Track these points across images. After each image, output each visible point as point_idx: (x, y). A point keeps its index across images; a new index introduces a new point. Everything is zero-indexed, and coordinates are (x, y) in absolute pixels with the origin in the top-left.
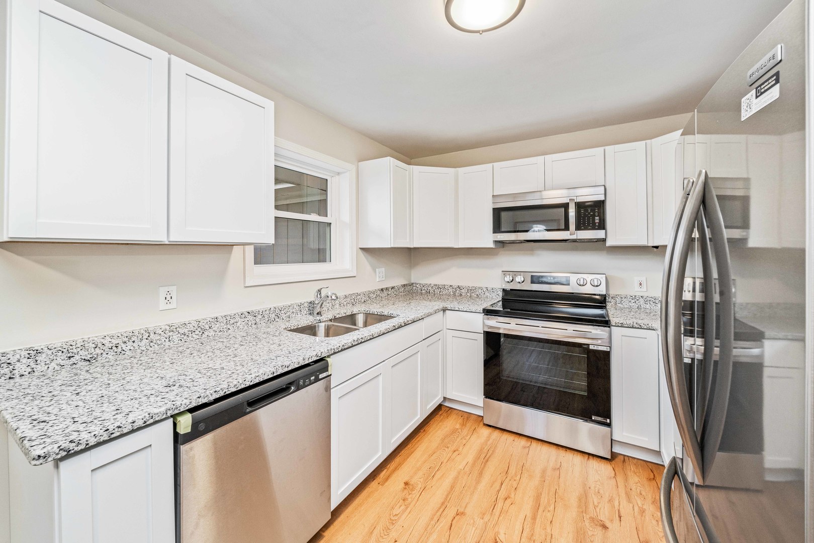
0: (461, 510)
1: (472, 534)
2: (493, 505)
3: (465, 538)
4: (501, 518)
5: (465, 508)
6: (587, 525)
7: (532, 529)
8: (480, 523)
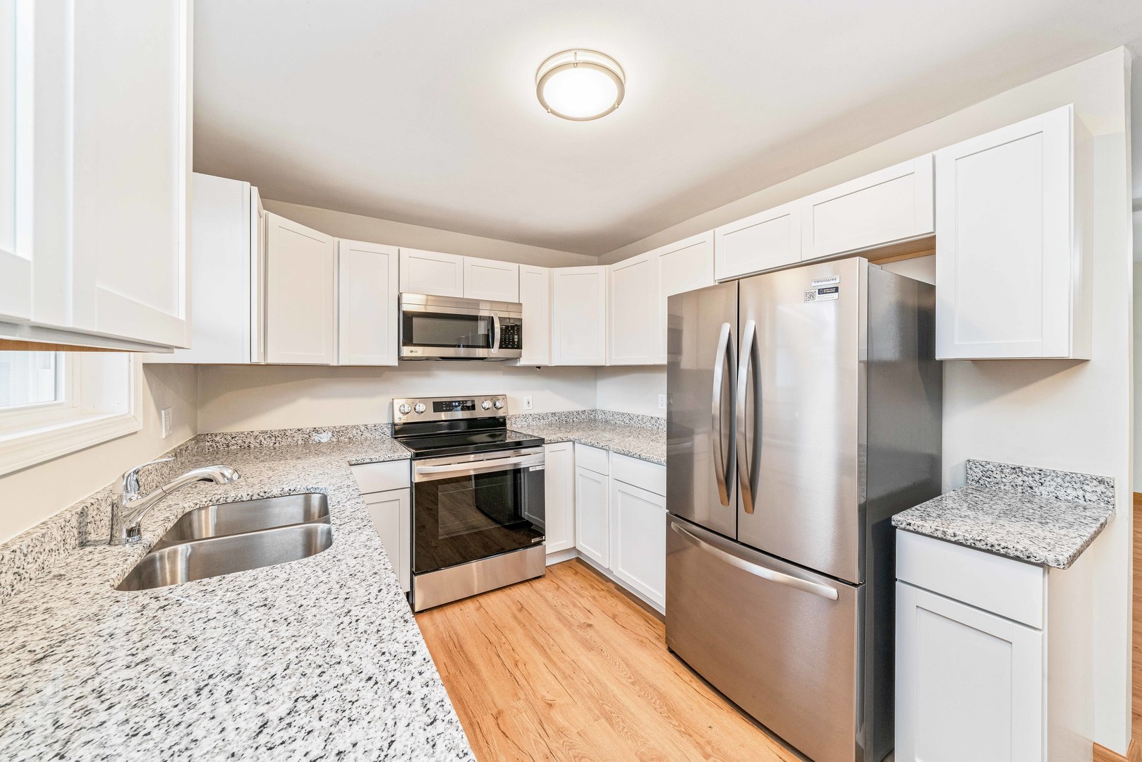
0: (495, 712)
1: (528, 720)
2: (514, 680)
3: (528, 730)
4: (531, 684)
5: (495, 705)
6: (581, 632)
7: (559, 669)
8: (521, 704)
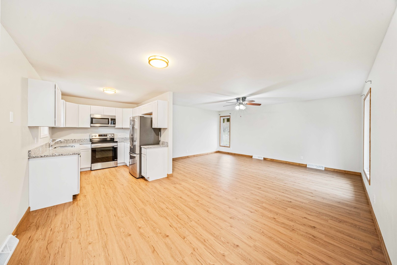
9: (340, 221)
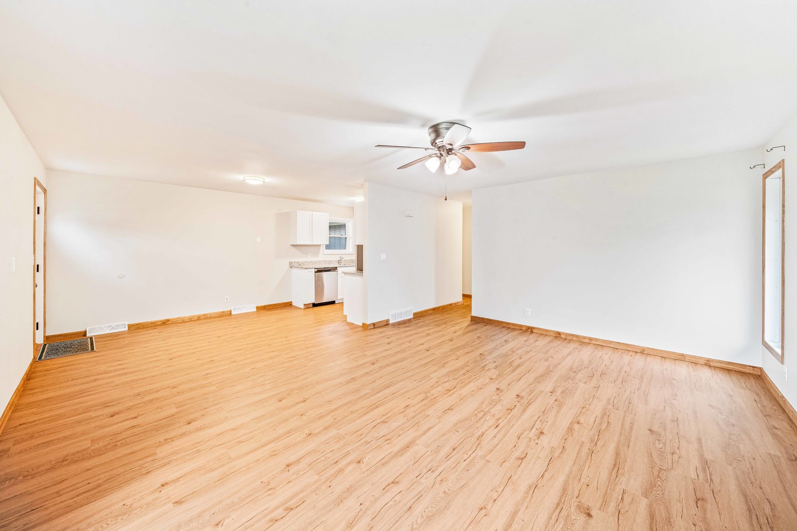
9: (64, 461)
